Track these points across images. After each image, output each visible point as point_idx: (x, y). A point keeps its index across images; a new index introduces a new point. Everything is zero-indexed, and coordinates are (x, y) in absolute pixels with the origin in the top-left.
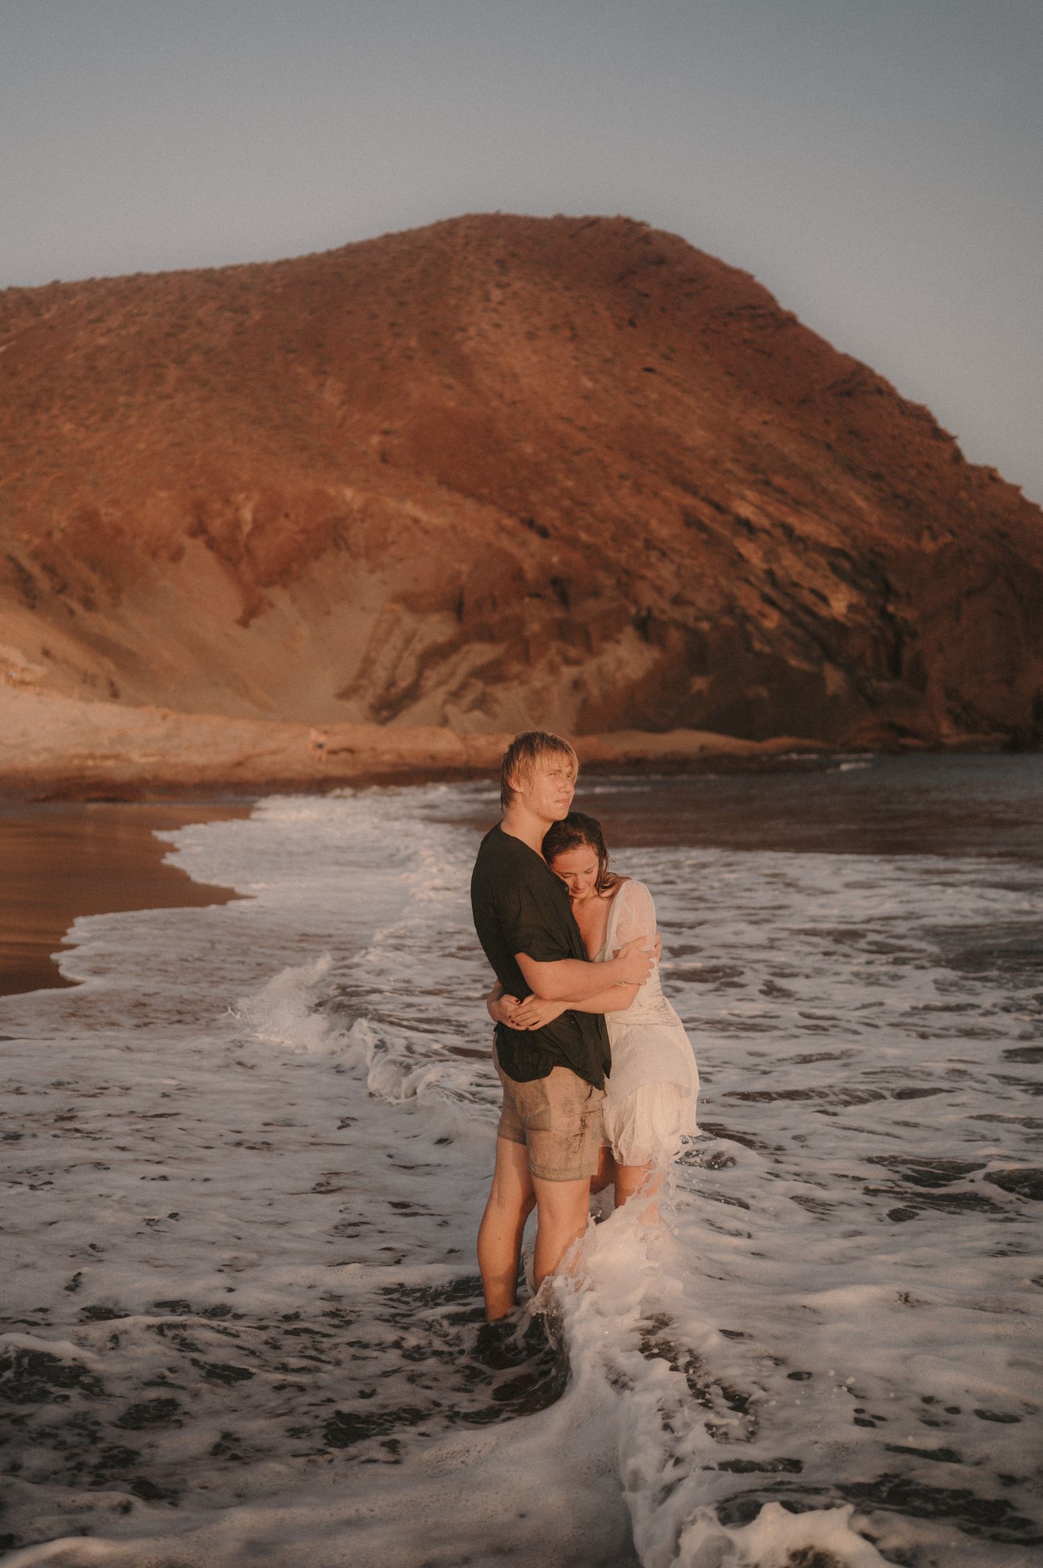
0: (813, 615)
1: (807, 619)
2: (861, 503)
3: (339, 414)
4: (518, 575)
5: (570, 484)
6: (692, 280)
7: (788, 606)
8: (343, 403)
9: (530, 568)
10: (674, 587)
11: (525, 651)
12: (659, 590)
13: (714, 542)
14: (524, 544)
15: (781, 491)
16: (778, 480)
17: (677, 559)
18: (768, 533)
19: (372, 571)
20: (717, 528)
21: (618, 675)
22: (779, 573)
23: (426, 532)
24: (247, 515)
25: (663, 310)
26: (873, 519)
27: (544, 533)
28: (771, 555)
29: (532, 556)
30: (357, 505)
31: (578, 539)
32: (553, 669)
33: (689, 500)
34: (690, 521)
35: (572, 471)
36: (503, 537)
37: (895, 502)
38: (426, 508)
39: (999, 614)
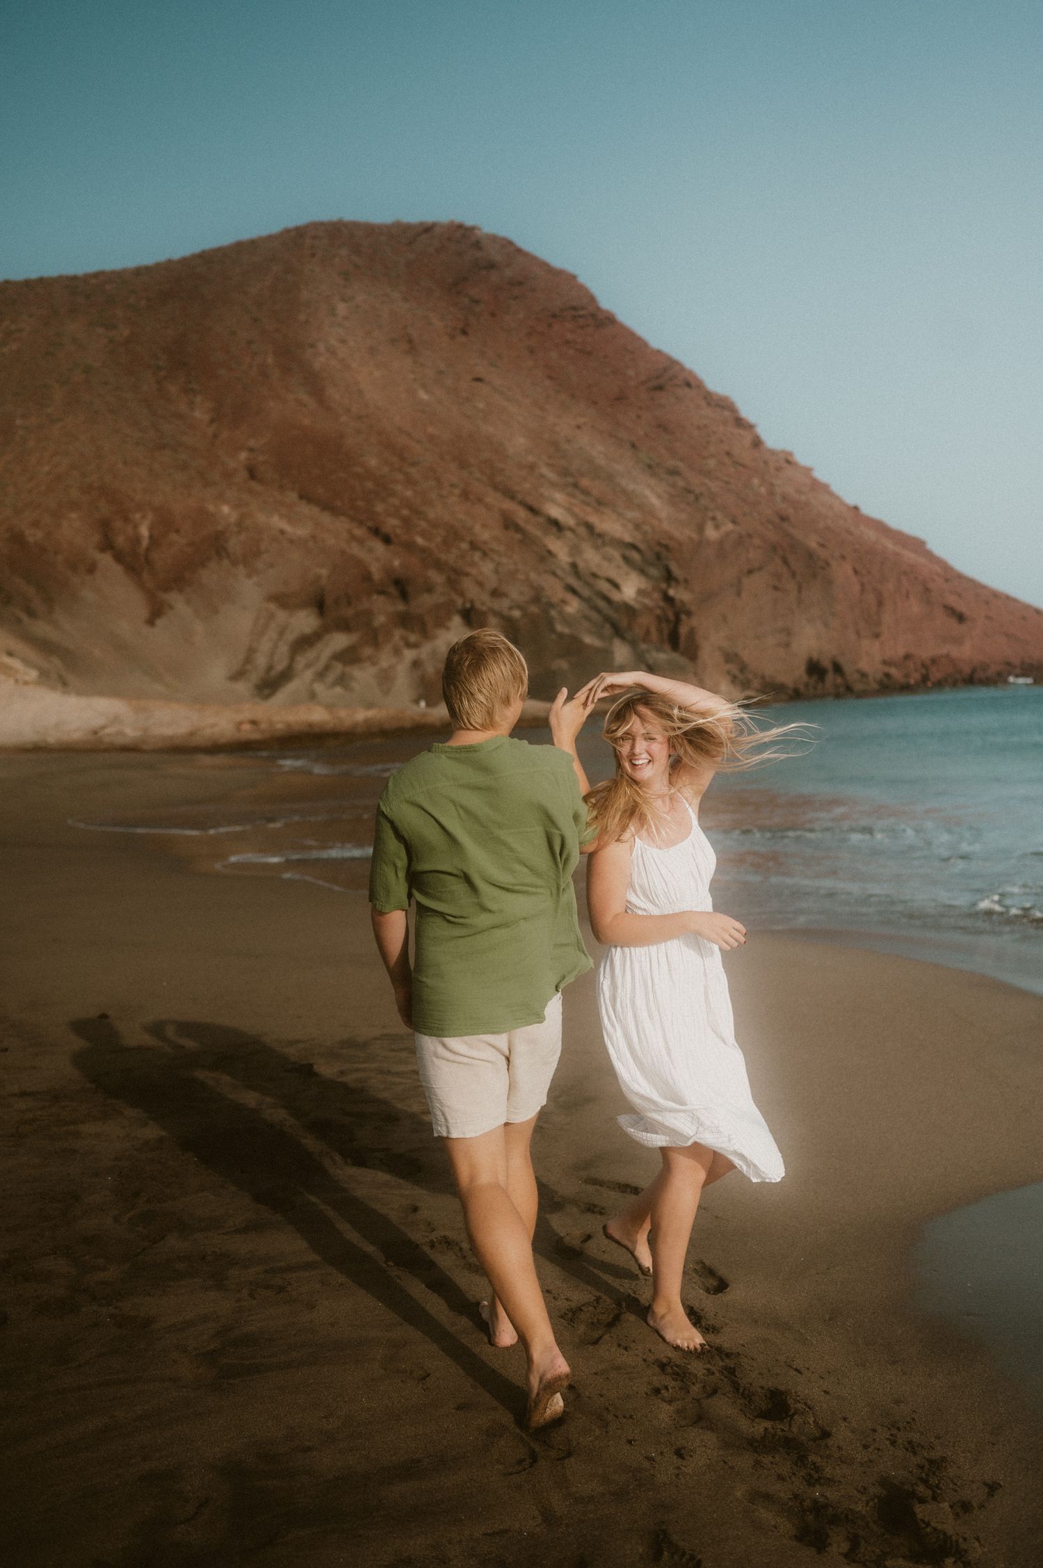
0: (608, 600)
1: (601, 604)
2: (655, 501)
3: (210, 431)
4: (367, 577)
5: (409, 493)
6: (520, 283)
7: (586, 592)
8: (212, 421)
9: (374, 568)
10: (492, 582)
11: (374, 638)
12: (481, 584)
13: (527, 541)
14: (371, 550)
15: (586, 492)
16: (585, 482)
17: (496, 557)
18: (574, 531)
19: (249, 576)
20: (531, 529)
22: (581, 565)
23: (291, 541)
24: (144, 531)
25: (493, 315)
26: (663, 515)
27: (387, 540)
28: (575, 550)
29: (378, 560)
30: (234, 517)
31: (415, 544)
32: (397, 652)
33: (508, 505)
34: (509, 523)
35: (410, 481)
36: (354, 544)
37: (686, 496)
38: (290, 521)
39: (776, 588)
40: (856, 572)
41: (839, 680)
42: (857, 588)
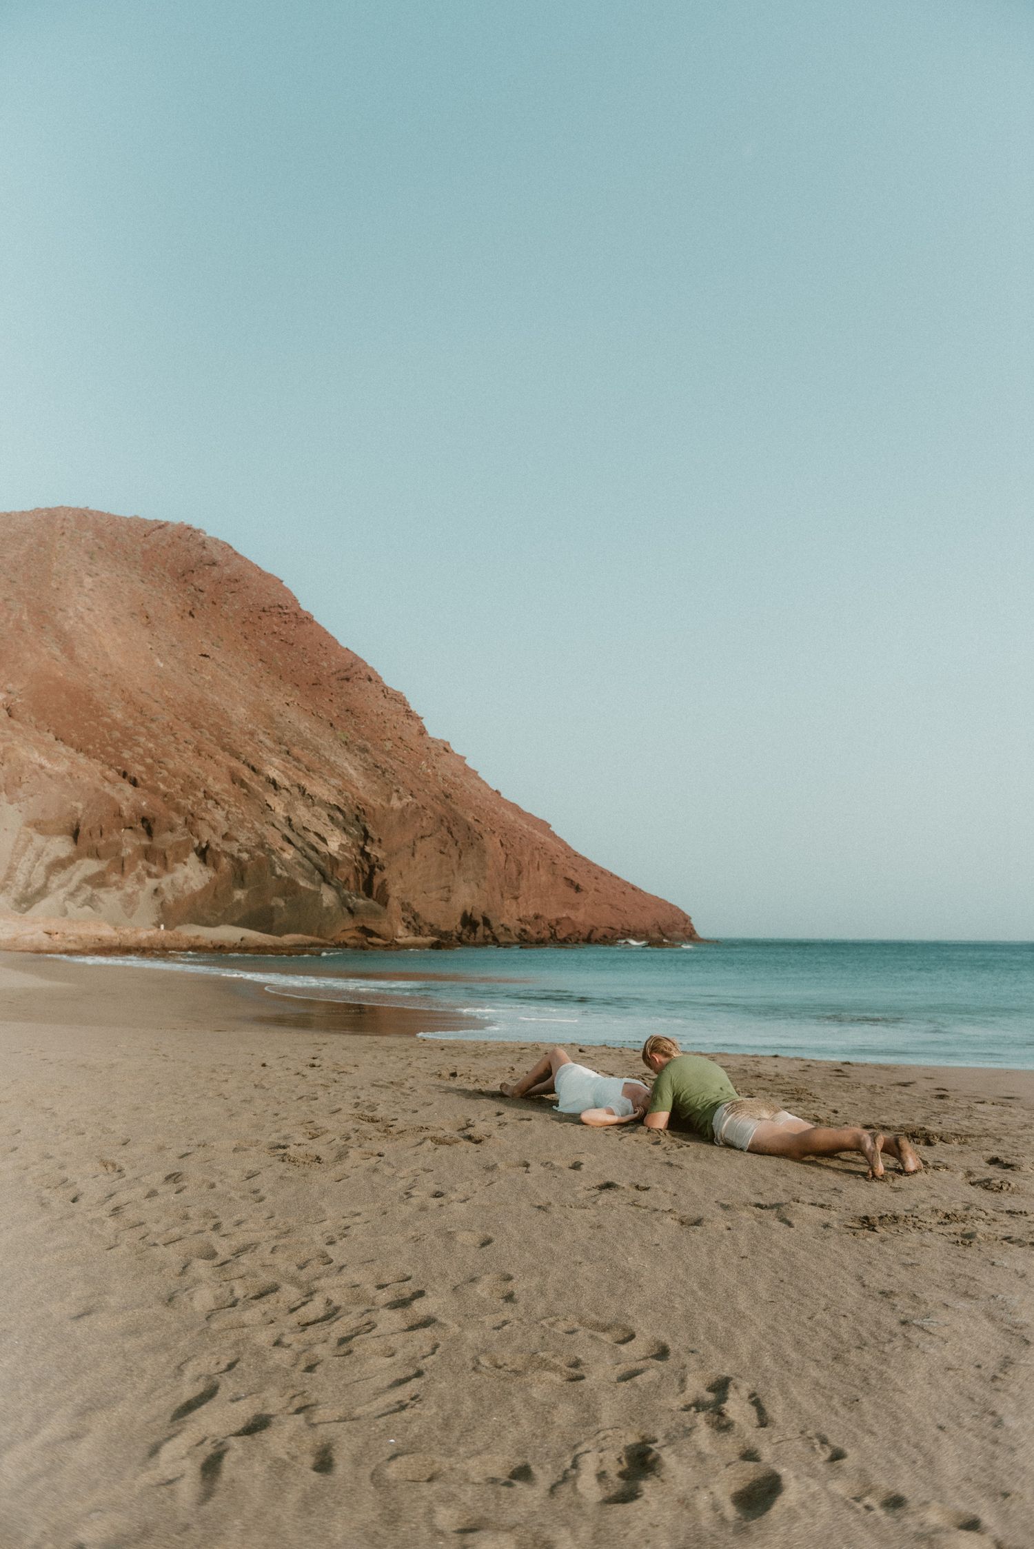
0: (317, 851)
1: (312, 854)
2: (352, 771)
4: (119, 814)
5: (151, 745)
6: (237, 581)
7: (300, 844)
9: (125, 806)
10: (224, 827)
11: (121, 866)
12: (214, 829)
13: (250, 795)
14: (121, 790)
15: (297, 760)
16: (296, 751)
17: (227, 807)
18: (287, 790)
19: (11, 802)
20: (255, 786)
21: (185, 887)
22: (295, 820)
23: (50, 776)
25: (214, 603)
26: (360, 784)
27: (134, 783)
28: (289, 806)
29: (127, 800)
31: (158, 789)
32: (140, 880)
33: (235, 764)
34: (235, 779)
35: (152, 736)
36: (106, 784)
37: (376, 770)
38: (49, 758)
39: (442, 852)
40: (502, 845)
41: (488, 932)
42: (503, 858)
